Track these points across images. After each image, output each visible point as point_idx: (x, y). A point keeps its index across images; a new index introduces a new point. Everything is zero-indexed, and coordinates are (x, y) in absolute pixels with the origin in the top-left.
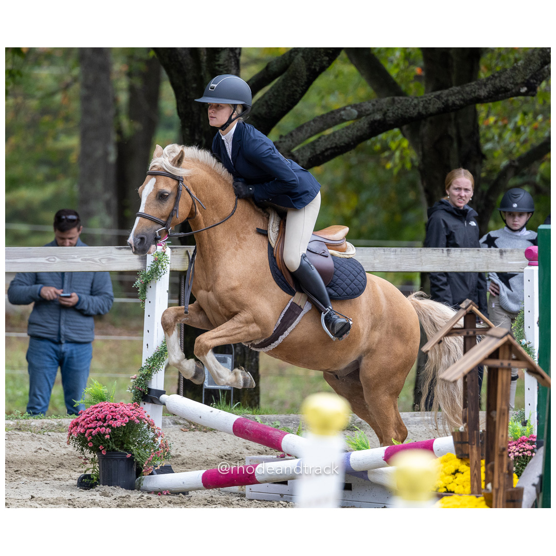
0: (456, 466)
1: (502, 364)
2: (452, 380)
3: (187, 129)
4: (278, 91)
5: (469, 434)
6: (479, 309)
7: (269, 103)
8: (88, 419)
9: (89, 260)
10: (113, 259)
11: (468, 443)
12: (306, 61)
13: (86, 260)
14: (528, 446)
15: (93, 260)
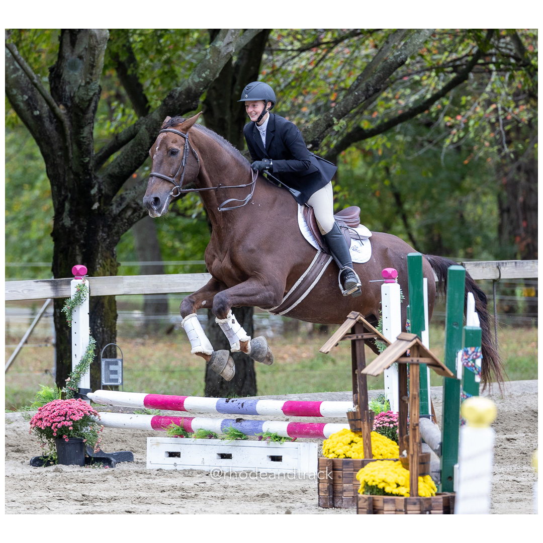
0: (351, 437)
1: (412, 361)
2: (375, 374)
3: (55, 187)
4: (127, 155)
5: (361, 413)
6: (365, 319)
7: (121, 165)
8: (52, 415)
9: (14, 291)
10: (32, 290)
11: (360, 420)
12: (149, 131)
13: (12, 291)
14: (386, 419)
15: (18, 292)
